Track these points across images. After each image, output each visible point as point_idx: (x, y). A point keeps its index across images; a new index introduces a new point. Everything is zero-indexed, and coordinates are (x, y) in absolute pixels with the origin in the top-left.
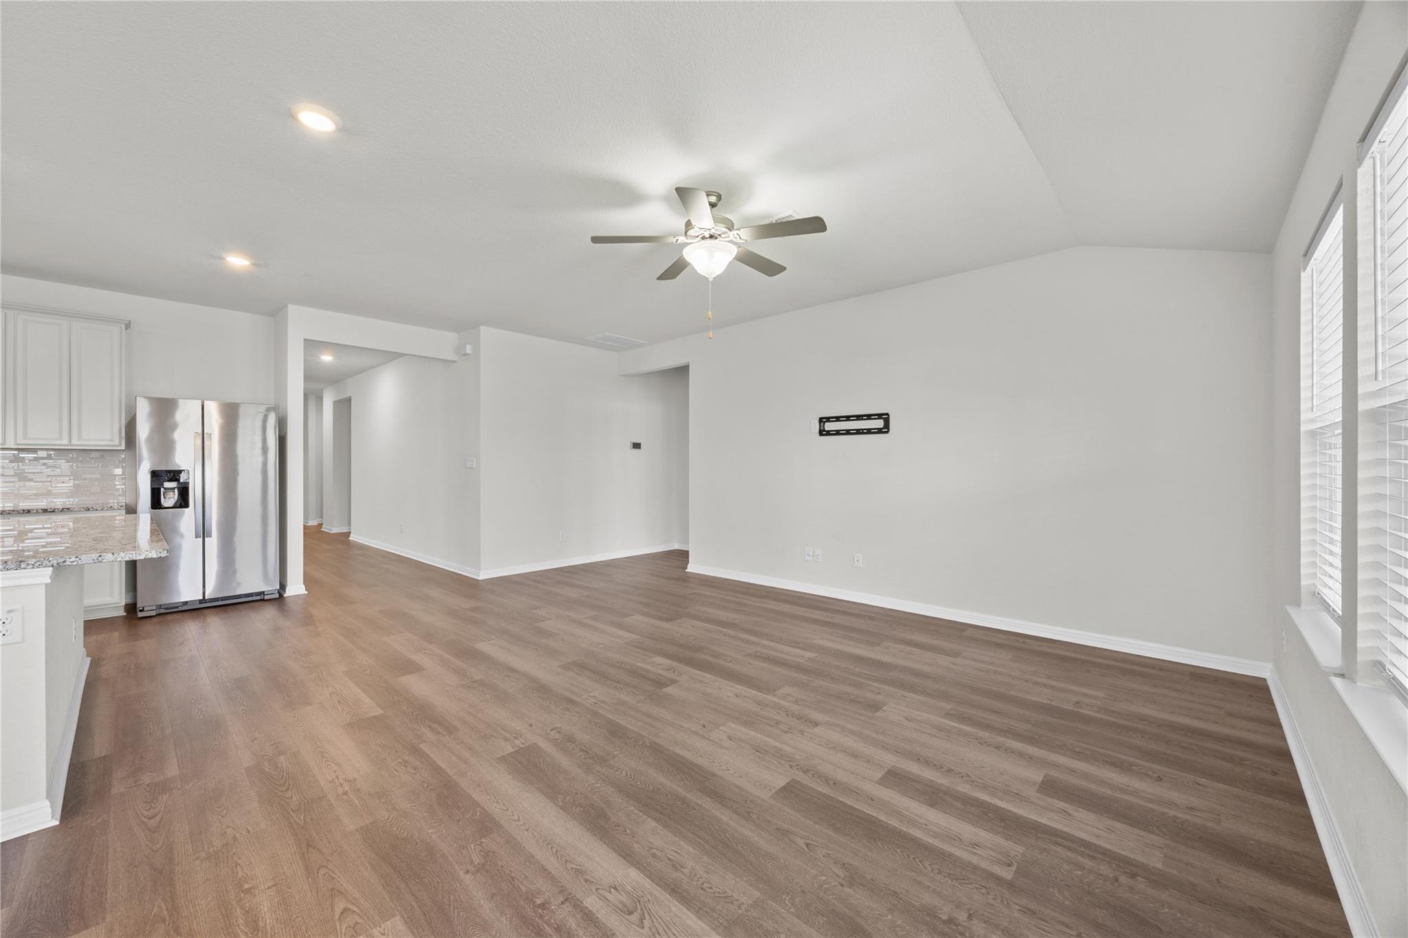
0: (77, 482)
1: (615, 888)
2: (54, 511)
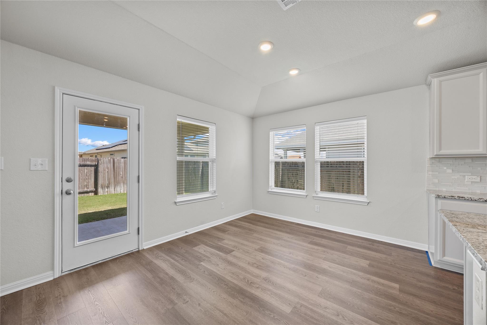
1: (257, 288)
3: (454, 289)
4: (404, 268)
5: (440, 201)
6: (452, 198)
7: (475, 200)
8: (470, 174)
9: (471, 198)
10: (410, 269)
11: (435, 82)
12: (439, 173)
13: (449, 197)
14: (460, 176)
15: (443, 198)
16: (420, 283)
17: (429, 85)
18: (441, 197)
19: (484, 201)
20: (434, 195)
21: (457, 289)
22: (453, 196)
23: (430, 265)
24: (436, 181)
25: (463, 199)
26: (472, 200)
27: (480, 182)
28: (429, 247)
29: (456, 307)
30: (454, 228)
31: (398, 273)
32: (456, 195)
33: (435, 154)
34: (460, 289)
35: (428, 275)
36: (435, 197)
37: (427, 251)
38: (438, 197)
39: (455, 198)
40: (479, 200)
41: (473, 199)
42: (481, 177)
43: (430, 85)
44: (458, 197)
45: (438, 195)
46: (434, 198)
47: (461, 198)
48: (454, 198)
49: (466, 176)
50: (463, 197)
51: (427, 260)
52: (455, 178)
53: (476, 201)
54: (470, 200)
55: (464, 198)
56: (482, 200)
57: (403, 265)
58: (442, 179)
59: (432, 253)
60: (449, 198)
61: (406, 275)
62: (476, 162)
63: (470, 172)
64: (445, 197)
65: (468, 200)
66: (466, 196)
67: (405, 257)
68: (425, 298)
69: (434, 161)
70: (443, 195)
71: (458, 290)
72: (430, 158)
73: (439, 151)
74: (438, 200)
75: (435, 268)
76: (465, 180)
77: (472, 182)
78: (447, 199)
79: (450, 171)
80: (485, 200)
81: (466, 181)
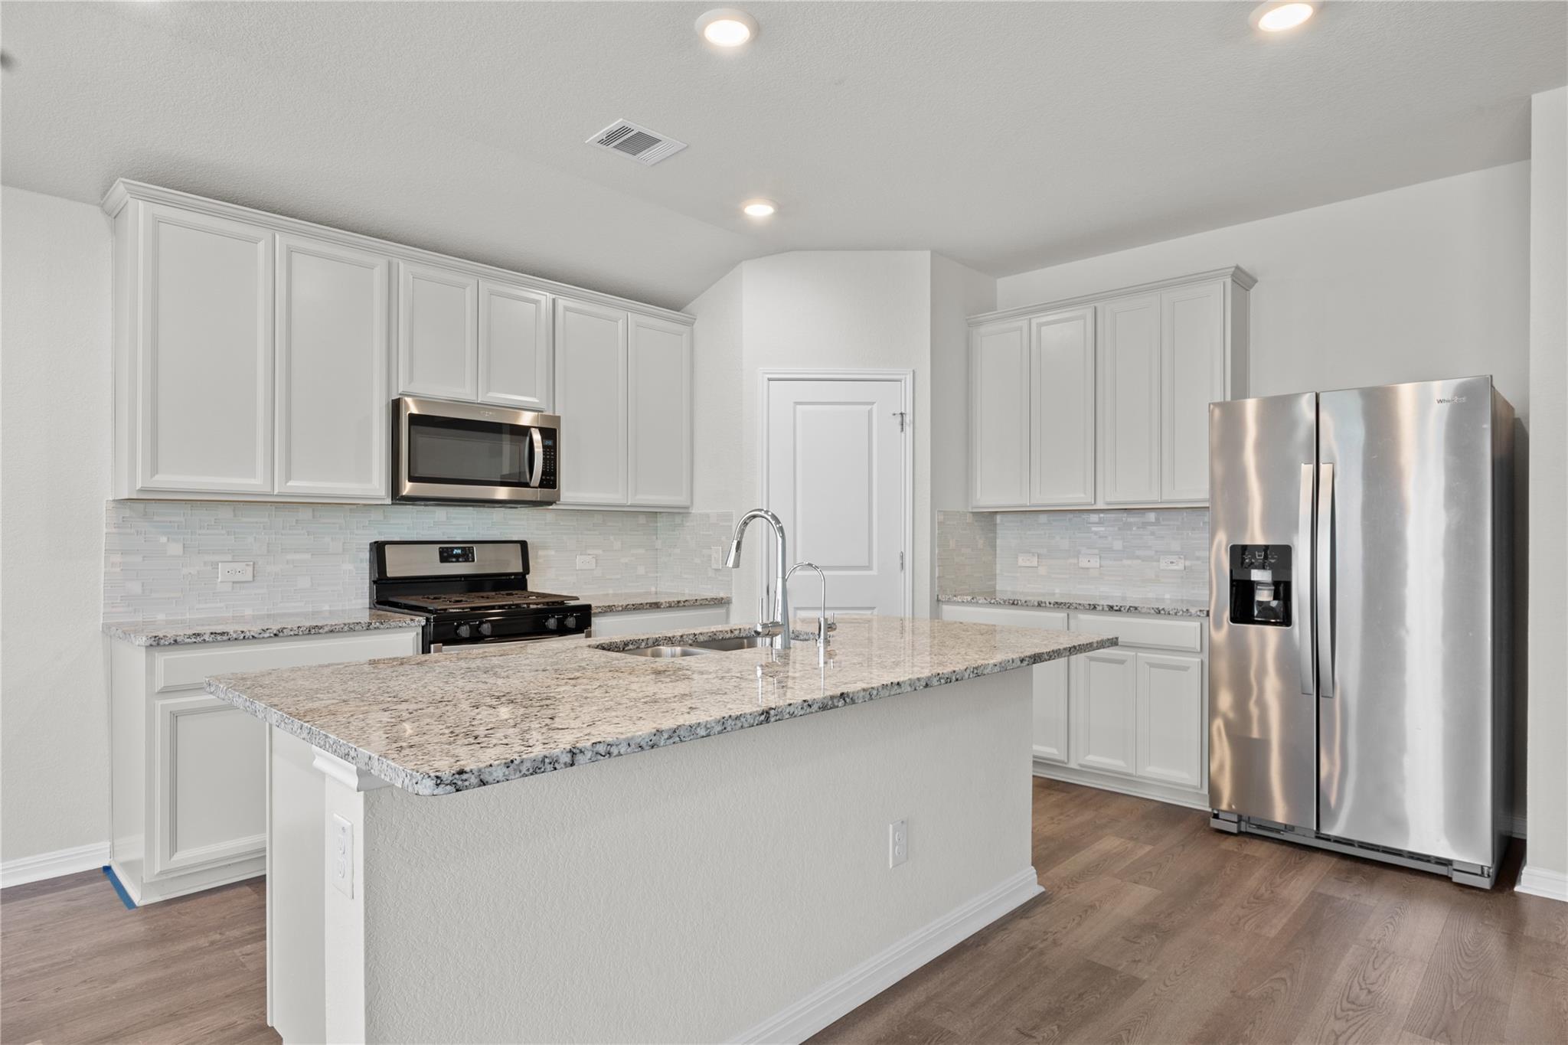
0: (1188, 563)
2: (1120, 610)
3: (212, 943)
4: (43, 967)
5: (162, 658)
6: (197, 640)
7: (253, 637)
8: (229, 558)
9: (242, 632)
10: (67, 958)
11: (140, 213)
12: (144, 557)
13: (189, 640)
14: (205, 563)
15: (170, 647)
16: (114, 986)
17: (115, 214)
18: (167, 643)
19: (272, 635)
20: (144, 639)
21: (218, 937)
22: (199, 635)
23: (130, 908)
24: (136, 588)
25: (225, 638)
26: (247, 637)
27: (254, 580)
28: (113, 846)
29: (229, 991)
30: (275, 713)
31: (24, 1000)
32: (206, 630)
33: (139, 486)
34: (227, 933)
35: (129, 946)
36: (147, 647)
37: (107, 865)
38: (157, 643)
39: (204, 640)
40: (261, 636)
41: (248, 634)
42: (254, 564)
43: (115, 217)
44: (212, 633)
45: (155, 637)
46: (144, 649)
47: (221, 638)
48: (202, 639)
49: (220, 564)
50: (224, 633)
51: (115, 894)
52: (190, 573)
53: (255, 641)
54: (242, 637)
55: (228, 633)
56: (268, 635)
57: (34, 961)
58: (153, 579)
59: (127, 865)
60: (189, 643)
61: (59, 989)
62: (244, 520)
63: (228, 550)
64: (175, 641)
65: (236, 639)
66: (230, 628)
67: (36, 926)
68: (141, 1022)
69: (127, 513)
70: (169, 636)
71: (224, 937)
72: (114, 500)
73: (152, 477)
74: (156, 654)
75: (147, 908)
76: (218, 578)
77: (233, 582)
78: (181, 646)
79: (175, 549)
80: (275, 632)
81: (219, 580)
